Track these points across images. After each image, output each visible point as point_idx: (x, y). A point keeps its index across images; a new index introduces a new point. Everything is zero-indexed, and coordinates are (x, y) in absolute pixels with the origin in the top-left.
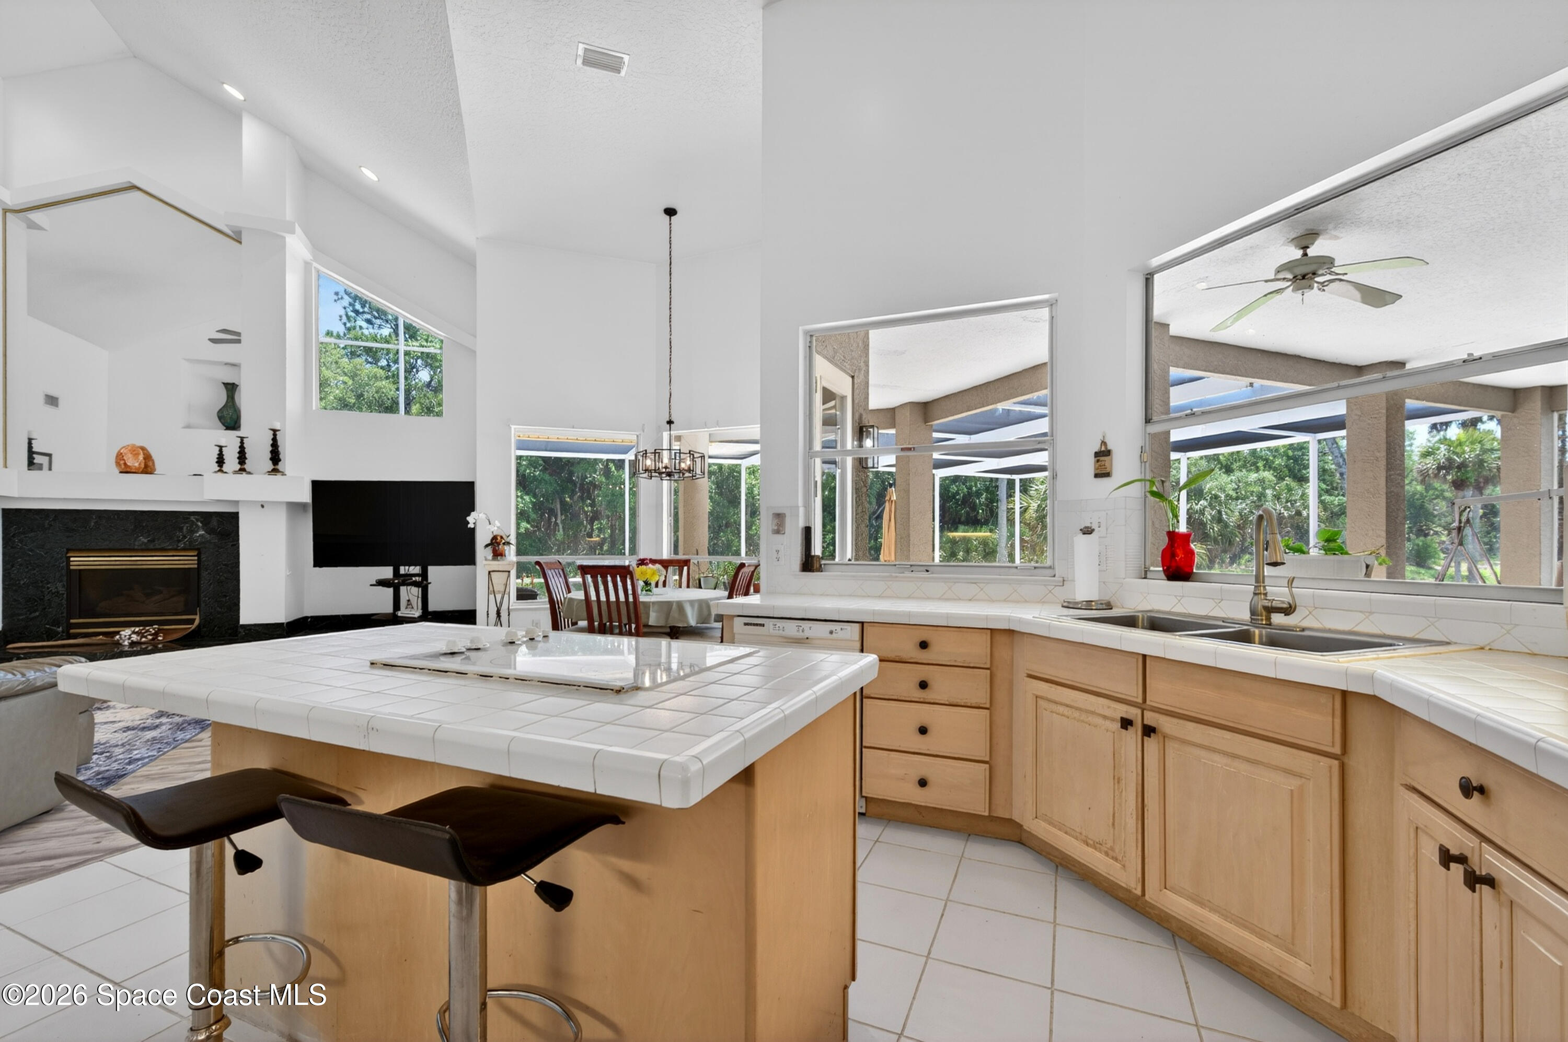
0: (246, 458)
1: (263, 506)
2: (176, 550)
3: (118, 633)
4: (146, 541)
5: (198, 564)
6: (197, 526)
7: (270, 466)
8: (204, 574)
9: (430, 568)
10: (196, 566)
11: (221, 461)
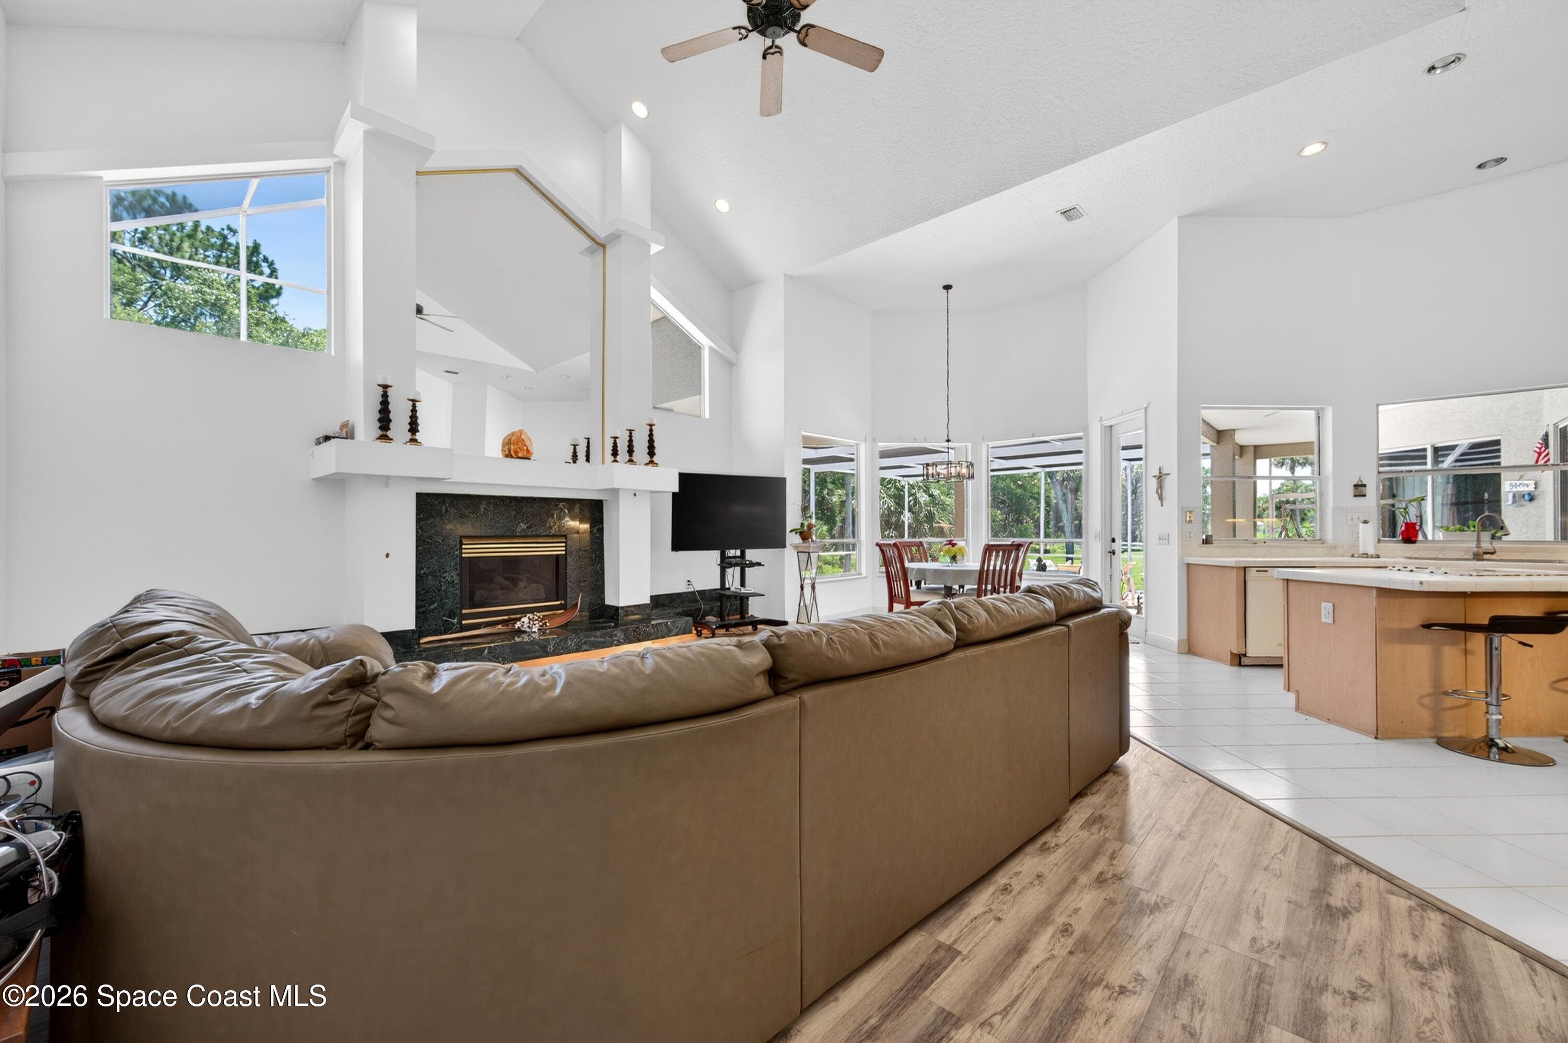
0: (634, 451)
1: (635, 495)
2: (548, 536)
3: (519, 619)
4: (525, 527)
5: (566, 551)
6: (565, 512)
7: (648, 459)
8: (569, 559)
9: (747, 551)
10: (564, 553)
11: (615, 453)
